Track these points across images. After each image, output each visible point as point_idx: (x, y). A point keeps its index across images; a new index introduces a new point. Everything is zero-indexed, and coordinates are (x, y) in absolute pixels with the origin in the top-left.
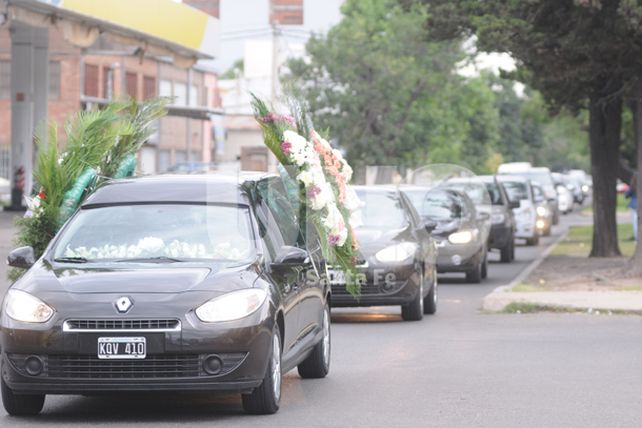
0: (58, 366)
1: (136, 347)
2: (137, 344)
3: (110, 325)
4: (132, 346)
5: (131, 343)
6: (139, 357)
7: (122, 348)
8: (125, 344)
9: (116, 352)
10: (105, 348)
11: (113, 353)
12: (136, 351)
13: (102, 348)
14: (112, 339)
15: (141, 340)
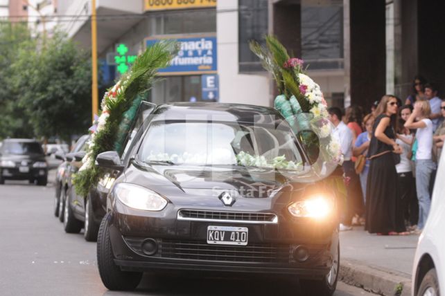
0: (171, 248)
1: (239, 236)
2: (240, 233)
3: (216, 215)
4: (236, 235)
5: (235, 232)
6: (242, 244)
7: (228, 236)
8: (231, 232)
9: (222, 238)
10: (213, 235)
11: (220, 240)
12: (240, 238)
13: (211, 235)
14: (219, 228)
15: (245, 230)
